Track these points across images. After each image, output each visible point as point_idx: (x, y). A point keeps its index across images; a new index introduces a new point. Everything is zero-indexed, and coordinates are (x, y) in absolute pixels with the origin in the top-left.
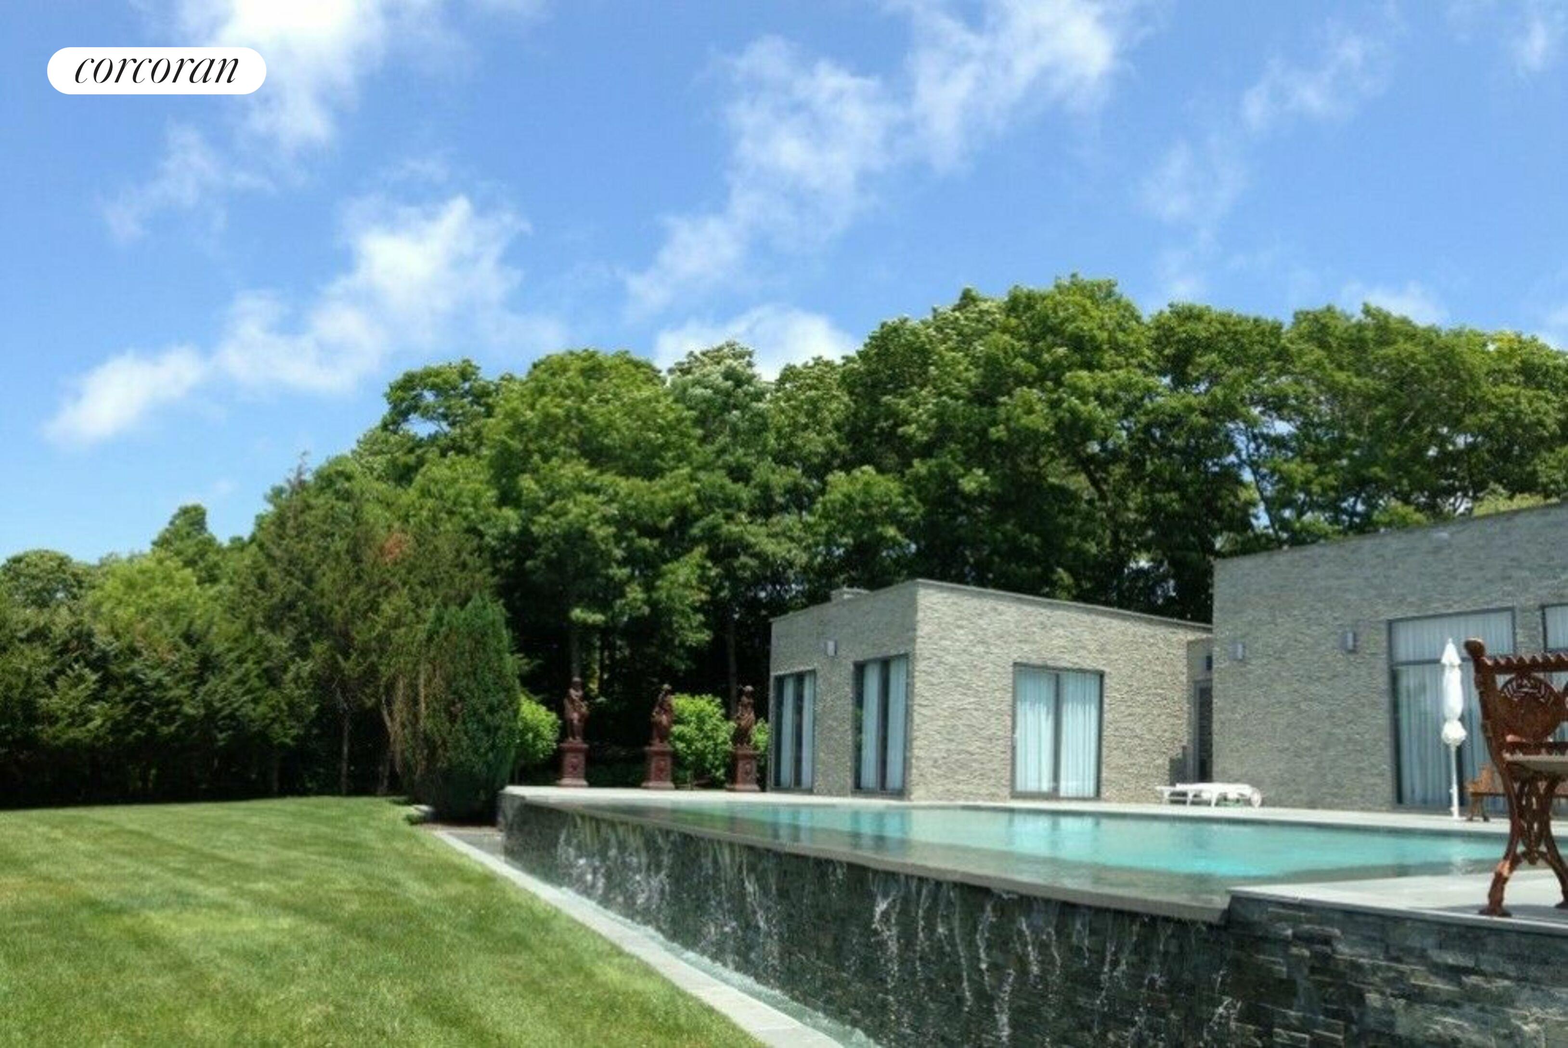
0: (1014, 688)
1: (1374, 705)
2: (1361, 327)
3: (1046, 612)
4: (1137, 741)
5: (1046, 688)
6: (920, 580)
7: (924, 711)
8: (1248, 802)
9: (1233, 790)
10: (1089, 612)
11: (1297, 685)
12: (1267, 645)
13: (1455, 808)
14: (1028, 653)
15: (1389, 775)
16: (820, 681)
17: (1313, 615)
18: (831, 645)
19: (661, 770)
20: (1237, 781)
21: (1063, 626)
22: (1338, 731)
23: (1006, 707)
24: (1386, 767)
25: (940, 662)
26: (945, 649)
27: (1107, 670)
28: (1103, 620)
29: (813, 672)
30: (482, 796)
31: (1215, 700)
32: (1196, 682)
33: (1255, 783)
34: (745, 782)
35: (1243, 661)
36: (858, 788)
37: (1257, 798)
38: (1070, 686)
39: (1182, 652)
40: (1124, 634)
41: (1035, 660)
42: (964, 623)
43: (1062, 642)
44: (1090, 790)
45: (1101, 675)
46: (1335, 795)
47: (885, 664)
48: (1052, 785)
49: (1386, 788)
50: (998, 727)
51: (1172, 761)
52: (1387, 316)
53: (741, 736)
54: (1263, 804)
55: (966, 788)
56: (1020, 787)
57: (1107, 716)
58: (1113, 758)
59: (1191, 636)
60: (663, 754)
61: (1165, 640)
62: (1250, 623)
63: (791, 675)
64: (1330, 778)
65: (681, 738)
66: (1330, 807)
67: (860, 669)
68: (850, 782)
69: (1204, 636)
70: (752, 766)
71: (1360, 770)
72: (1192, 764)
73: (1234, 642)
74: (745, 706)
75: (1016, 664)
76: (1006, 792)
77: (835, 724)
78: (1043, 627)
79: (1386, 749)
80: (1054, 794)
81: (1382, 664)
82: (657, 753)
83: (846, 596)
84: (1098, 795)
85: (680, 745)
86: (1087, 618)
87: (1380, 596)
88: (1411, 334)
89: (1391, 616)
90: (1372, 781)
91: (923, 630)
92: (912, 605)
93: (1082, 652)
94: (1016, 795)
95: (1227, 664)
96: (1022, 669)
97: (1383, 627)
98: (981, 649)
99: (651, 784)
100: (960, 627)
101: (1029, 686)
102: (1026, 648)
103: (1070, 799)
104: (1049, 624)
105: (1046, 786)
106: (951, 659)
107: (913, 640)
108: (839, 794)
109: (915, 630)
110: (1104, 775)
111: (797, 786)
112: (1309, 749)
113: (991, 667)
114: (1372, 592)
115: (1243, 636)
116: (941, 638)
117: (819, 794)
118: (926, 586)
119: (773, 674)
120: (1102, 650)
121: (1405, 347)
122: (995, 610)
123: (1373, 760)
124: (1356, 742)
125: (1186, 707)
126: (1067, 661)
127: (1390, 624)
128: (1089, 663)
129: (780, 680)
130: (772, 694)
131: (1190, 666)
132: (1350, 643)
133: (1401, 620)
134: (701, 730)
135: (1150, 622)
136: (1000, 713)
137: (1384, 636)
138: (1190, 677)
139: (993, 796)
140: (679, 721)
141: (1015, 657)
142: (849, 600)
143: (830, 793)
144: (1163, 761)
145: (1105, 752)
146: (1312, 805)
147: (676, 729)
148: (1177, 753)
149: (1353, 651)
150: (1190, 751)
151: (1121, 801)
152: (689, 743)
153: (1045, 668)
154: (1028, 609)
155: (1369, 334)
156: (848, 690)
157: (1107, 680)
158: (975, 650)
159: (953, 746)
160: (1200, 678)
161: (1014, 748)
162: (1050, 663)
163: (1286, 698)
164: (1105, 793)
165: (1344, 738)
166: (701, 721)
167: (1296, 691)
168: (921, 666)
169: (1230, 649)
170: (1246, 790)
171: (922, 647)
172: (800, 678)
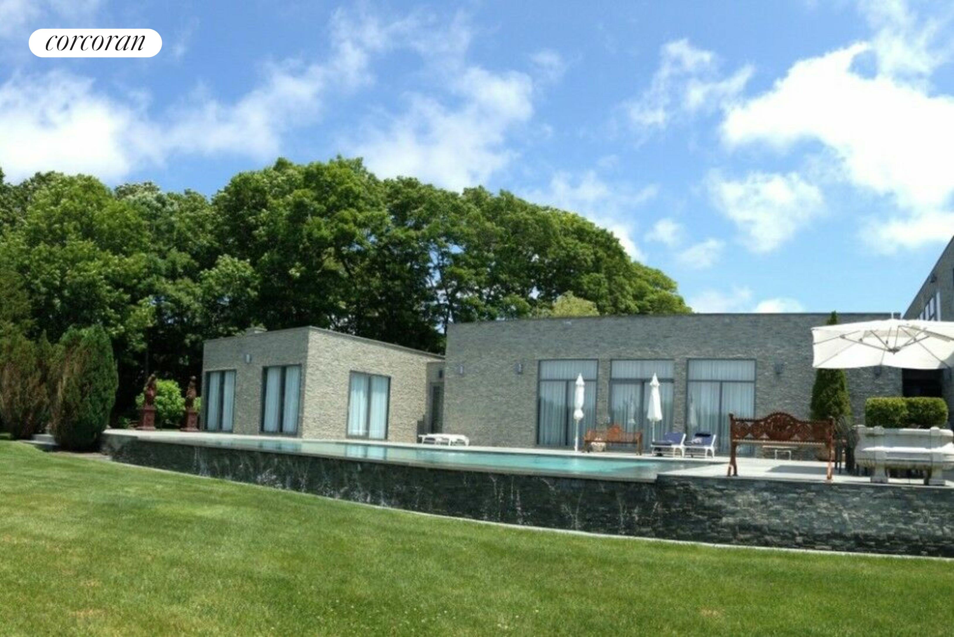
0: (350, 383)
1: (529, 398)
2: (499, 200)
3: (366, 345)
4: (403, 412)
5: (363, 383)
6: (311, 327)
7: (309, 393)
8: (463, 443)
9: (453, 438)
10: (386, 346)
11: (490, 388)
12: (476, 367)
13: (576, 447)
14: (356, 366)
15: (534, 431)
16: (238, 375)
17: (501, 354)
18: (248, 357)
19: (149, 420)
20: (456, 433)
21: (373, 353)
22: (510, 410)
23: (346, 393)
24: (533, 427)
25: (318, 369)
26: (320, 363)
27: (392, 376)
28: (391, 351)
29: (235, 371)
30: (95, 436)
31: (445, 393)
32: (431, 383)
33: (467, 435)
34: (192, 427)
35: (463, 375)
36: (263, 431)
37: (466, 440)
38: (375, 383)
39: (425, 368)
40: (400, 358)
41: (360, 369)
42: (329, 349)
43: (372, 361)
44: (382, 436)
45: (389, 379)
46: (507, 440)
47: (284, 369)
48: (365, 431)
49: (532, 437)
50: (342, 402)
51: (418, 422)
52: (512, 197)
53: (189, 403)
54: (470, 444)
55: (327, 433)
56: (350, 432)
57: (392, 399)
58: (393, 420)
59: (429, 360)
60: (150, 411)
61: (418, 362)
62: (467, 356)
63: (217, 372)
64: (505, 432)
65: (160, 403)
66: (504, 445)
67: (265, 370)
68: (258, 428)
69: (440, 361)
70: (194, 419)
71: (520, 429)
72: (428, 423)
73: (457, 365)
74: (192, 387)
75: (351, 372)
76: (344, 435)
77: (249, 398)
78: (364, 353)
79: (534, 419)
80: (366, 436)
81: (534, 379)
82: (148, 411)
83: (256, 332)
84: (386, 438)
85: (160, 407)
86: (384, 349)
87: (536, 348)
88: (524, 206)
89: (540, 358)
90: (526, 433)
91: (311, 352)
92: (306, 339)
93: (382, 367)
94: (348, 437)
95: (453, 376)
96: (354, 373)
97: (537, 363)
98: (336, 363)
99: (144, 427)
100: (327, 351)
101: (355, 382)
102: (356, 363)
103: (374, 439)
104: (367, 351)
105: (361, 432)
106: (322, 367)
107: (306, 357)
108: (251, 433)
109: (307, 352)
110: (389, 428)
111: (219, 429)
112: (495, 418)
113: (340, 373)
114: (532, 346)
115: (463, 362)
116: (319, 357)
117: (237, 433)
118: (313, 330)
119: (205, 370)
120: (390, 366)
121: (523, 215)
122: (343, 343)
123: (528, 424)
124: (519, 416)
125: (425, 395)
126: (375, 370)
127: (540, 361)
128: (384, 373)
129: (209, 374)
130: (204, 381)
131: (428, 375)
132: (520, 370)
133: (545, 360)
134: (170, 399)
135: (411, 352)
136: (343, 396)
137: (536, 367)
138: (428, 380)
139: (338, 437)
140: (159, 393)
141: (352, 368)
142: (260, 335)
143: (244, 433)
144: (414, 422)
145: (390, 417)
146: (494, 445)
147: (158, 398)
148: (420, 418)
149: (520, 373)
150: (428, 416)
151: (396, 441)
152: (164, 406)
153: (364, 374)
154: (358, 343)
155: (503, 204)
156: (259, 381)
157: (392, 382)
158: (334, 363)
159: (322, 412)
160: (435, 381)
161: (348, 414)
162: (367, 371)
163: (485, 394)
164: (390, 437)
165: (513, 413)
166: (170, 394)
167: (490, 391)
168: (309, 370)
169: (456, 368)
170: (463, 438)
171: (310, 361)
172: (223, 373)
